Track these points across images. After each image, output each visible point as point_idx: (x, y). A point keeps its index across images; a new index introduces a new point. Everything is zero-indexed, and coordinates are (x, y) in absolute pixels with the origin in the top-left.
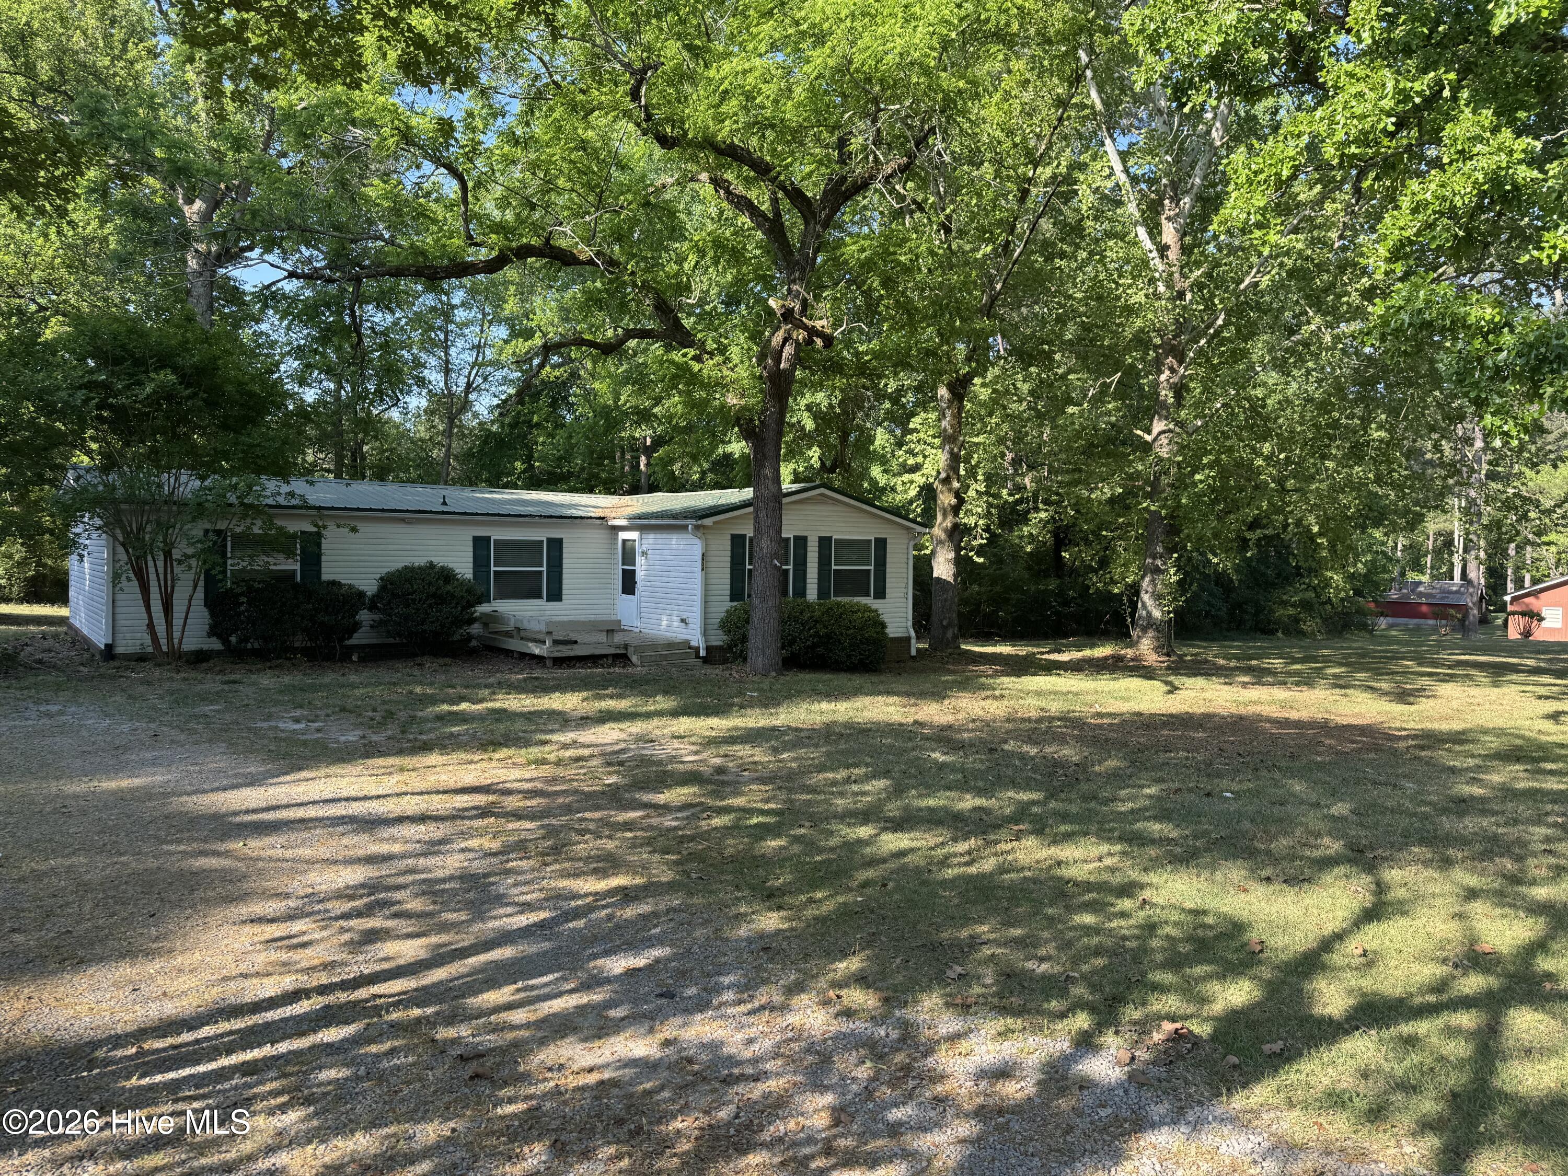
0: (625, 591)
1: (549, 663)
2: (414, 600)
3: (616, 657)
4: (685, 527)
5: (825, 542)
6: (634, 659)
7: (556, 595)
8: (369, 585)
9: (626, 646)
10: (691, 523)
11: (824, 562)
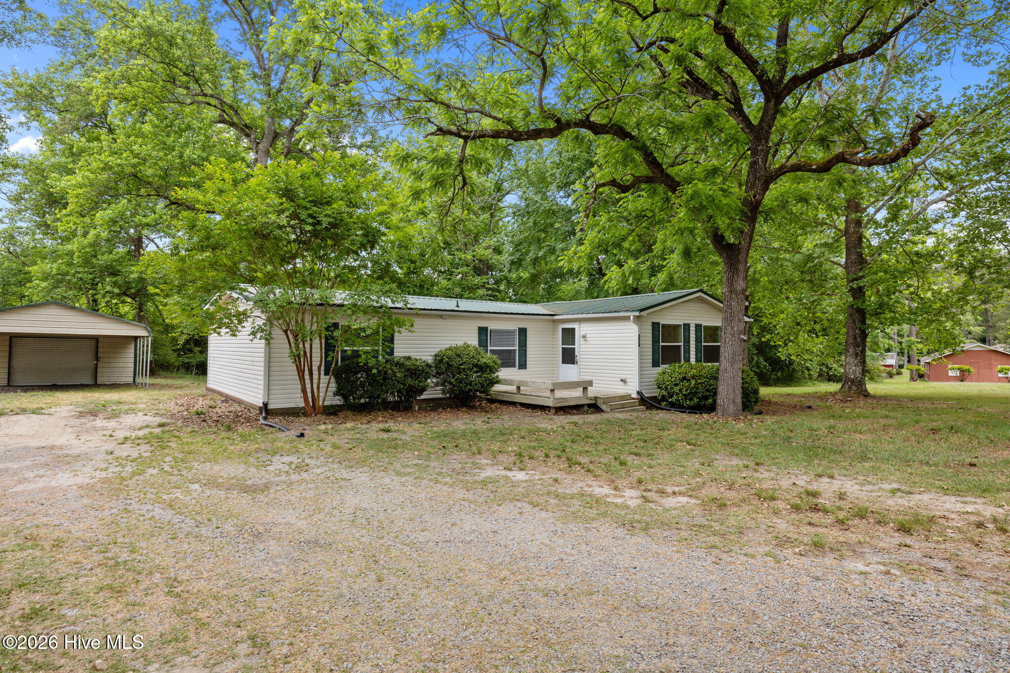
0: (565, 361)
1: (553, 411)
2: (464, 369)
3: (590, 406)
4: (628, 318)
5: (698, 327)
6: (604, 407)
7: (523, 366)
8: (430, 360)
9: (596, 398)
10: (632, 315)
11: (698, 341)
